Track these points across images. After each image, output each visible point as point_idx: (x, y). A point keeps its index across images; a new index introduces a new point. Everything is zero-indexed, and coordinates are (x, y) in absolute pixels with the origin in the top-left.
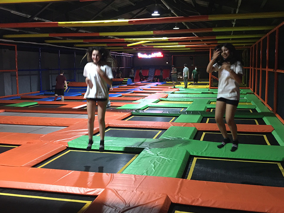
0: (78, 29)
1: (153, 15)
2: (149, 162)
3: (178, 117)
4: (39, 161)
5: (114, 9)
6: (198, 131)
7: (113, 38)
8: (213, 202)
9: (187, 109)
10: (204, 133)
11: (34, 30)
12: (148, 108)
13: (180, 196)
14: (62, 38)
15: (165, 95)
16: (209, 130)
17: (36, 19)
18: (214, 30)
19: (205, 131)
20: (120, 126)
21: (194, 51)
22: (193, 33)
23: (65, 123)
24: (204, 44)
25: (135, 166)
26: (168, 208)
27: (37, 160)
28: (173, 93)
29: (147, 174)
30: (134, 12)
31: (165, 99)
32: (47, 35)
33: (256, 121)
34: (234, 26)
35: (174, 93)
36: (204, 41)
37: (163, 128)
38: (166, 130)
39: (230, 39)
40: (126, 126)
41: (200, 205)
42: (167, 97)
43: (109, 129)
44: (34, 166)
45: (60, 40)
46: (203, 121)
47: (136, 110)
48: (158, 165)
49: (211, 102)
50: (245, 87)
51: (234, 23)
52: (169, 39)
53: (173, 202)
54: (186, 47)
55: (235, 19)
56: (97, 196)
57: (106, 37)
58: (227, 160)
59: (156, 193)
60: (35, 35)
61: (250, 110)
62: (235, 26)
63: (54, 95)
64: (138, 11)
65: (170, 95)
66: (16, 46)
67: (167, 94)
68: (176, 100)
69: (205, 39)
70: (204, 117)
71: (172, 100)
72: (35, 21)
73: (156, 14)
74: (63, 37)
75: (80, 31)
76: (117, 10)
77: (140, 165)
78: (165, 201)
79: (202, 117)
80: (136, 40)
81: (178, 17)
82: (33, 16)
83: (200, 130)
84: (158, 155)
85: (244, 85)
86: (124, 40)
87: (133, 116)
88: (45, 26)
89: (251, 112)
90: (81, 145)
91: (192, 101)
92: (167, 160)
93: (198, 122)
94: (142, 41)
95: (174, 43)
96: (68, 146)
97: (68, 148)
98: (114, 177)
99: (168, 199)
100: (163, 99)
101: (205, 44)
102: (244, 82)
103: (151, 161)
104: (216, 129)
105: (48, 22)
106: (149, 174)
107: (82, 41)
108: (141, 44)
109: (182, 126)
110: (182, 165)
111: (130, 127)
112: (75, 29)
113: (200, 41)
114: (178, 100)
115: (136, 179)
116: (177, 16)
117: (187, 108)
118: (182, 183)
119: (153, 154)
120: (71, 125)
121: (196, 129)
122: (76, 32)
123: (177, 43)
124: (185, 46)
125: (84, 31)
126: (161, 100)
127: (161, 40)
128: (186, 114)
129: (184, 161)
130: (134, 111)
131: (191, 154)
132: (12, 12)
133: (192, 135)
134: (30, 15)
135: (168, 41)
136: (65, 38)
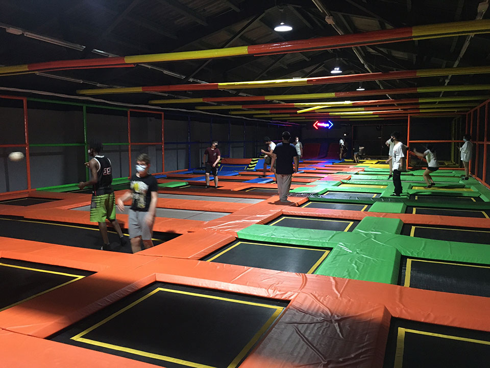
0: (238, 91)
1: (332, 72)
2: (349, 261)
3: (372, 204)
4: (206, 253)
5: (282, 66)
6: (404, 224)
7: (278, 103)
8: (451, 319)
9: (381, 195)
10: (413, 228)
11: (185, 94)
12: (328, 192)
13: (404, 308)
14: (216, 104)
15: (347, 176)
16: (420, 223)
17: (191, 80)
18: (419, 90)
19: (414, 225)
20: (297, 214)
21: (383, 119)
22: (387, 95)
23: (227, 209)
24: (398, 109)
25: (331, 266)
26: (389, 323)
27: (204, 252)
28: (356, 174)
29: (350, 276)
30: (307, 70)
31: (348, 182)
32: (201, 100)
33: (484, 213)
34: (446, 84)
35: (358, 174)
36: (399, 105)
37: (355, 219)
38: (360, 221)
39: (436, 102)
40: (305, 215)
41: (433, 322)
42: (350, 179)
43: (284, 218)
44: (202, 259)
45: (214, 105)
46: (408, 210)
47: (314, 194)
48: (362, 266)
49: (413, 186)
50: (458, 168)
51: (447, 81)
52: (353, 104)
53: (393, 315)
54: (373, 114)
55: (450, 76)
56: (290, 301)
57: (271, 102)
58: (455, 264)
59: (369, 303)
60: (186, 100)
61: (472, 199)
62: (448, 85)
63: (205, 174)
64: (314, 67)
65: (354, 177)
66: (163, 113)
67: (350, 175)
68: (364, 183)
69: (403, 103)
70: (408, 206)
71: (358, 183)
72: (190, 83)
73: (337, 71)
74: (217, 102)
75: (240, 94)
76: (286, 67)
77: (338, 265)
78: (384, 313)
79: (406, 206)
80: (310, 105)
81: (372, 73)
82: (188, 77)
83: (407, 222)
84: (357, 253)
85: (454, 164)
86: (294, 105)
87: (311, 202)
88: (199, 89)
89: (474, 201)
90: (254, 236)
91: (386, 184)
92: (372, 261)
93: (402, 213)
94: (317, 107)
95: (360, 109)
96: (237, 236)
97: (238, 240)
98: (306, 278)
99: (386, 311)
100: (345, 181)
101: (400, 110)
102: (454, 161)
103: (350, 260)
104: (430, 222)
105: (204, 83)
106: (352, 276)
107: (240, 107)
108: (314, 110)
109: (381, 217)
110: (394, 267)
111: (311, 215)
112: (234, 92)
113: (393, 105)
114: (366, 183)
115: (336, 282)
116: (370, 72)
117: (381, 193)
118: (401, 292)
119: (351, 252)
120: (236, 211)
121: (401, 221)
122: (236, 95)
123: (363, 109)
124: (372, 112)
125: (245, 95)
126: (343, 183)
127: (343, 104)
128: (382, 201)
129: (395, 262)
130: (312, 196)
131: (403, 254)
132: (166, 72)
133: (398, 228)
134: (184, 75)
135: (352, 105)
136: (219, 104)
